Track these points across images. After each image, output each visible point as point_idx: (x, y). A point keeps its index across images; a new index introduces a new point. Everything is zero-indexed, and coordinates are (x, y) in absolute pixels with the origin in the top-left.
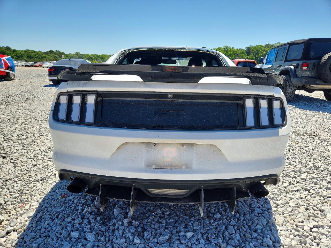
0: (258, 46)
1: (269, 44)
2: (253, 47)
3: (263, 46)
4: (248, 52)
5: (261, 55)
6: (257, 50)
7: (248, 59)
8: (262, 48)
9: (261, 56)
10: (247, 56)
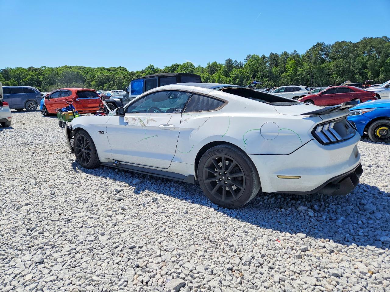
0: (18, 69)
1: (32, 67)
2: (11, 69)
3: (25, 69)
4: (6, 76)
5: (26, 79)
6: (19, 74)
7: (8, 85)
8: (25, 71)
9: (26, 81)
10: (7, 81)
